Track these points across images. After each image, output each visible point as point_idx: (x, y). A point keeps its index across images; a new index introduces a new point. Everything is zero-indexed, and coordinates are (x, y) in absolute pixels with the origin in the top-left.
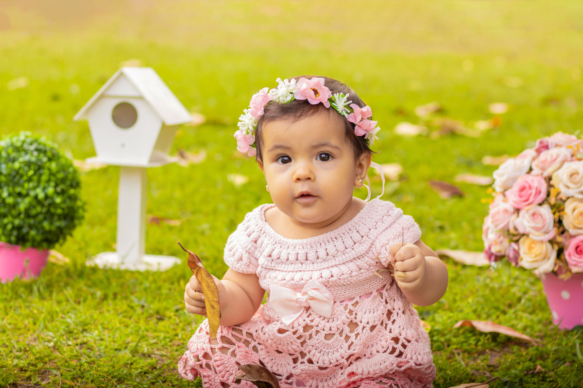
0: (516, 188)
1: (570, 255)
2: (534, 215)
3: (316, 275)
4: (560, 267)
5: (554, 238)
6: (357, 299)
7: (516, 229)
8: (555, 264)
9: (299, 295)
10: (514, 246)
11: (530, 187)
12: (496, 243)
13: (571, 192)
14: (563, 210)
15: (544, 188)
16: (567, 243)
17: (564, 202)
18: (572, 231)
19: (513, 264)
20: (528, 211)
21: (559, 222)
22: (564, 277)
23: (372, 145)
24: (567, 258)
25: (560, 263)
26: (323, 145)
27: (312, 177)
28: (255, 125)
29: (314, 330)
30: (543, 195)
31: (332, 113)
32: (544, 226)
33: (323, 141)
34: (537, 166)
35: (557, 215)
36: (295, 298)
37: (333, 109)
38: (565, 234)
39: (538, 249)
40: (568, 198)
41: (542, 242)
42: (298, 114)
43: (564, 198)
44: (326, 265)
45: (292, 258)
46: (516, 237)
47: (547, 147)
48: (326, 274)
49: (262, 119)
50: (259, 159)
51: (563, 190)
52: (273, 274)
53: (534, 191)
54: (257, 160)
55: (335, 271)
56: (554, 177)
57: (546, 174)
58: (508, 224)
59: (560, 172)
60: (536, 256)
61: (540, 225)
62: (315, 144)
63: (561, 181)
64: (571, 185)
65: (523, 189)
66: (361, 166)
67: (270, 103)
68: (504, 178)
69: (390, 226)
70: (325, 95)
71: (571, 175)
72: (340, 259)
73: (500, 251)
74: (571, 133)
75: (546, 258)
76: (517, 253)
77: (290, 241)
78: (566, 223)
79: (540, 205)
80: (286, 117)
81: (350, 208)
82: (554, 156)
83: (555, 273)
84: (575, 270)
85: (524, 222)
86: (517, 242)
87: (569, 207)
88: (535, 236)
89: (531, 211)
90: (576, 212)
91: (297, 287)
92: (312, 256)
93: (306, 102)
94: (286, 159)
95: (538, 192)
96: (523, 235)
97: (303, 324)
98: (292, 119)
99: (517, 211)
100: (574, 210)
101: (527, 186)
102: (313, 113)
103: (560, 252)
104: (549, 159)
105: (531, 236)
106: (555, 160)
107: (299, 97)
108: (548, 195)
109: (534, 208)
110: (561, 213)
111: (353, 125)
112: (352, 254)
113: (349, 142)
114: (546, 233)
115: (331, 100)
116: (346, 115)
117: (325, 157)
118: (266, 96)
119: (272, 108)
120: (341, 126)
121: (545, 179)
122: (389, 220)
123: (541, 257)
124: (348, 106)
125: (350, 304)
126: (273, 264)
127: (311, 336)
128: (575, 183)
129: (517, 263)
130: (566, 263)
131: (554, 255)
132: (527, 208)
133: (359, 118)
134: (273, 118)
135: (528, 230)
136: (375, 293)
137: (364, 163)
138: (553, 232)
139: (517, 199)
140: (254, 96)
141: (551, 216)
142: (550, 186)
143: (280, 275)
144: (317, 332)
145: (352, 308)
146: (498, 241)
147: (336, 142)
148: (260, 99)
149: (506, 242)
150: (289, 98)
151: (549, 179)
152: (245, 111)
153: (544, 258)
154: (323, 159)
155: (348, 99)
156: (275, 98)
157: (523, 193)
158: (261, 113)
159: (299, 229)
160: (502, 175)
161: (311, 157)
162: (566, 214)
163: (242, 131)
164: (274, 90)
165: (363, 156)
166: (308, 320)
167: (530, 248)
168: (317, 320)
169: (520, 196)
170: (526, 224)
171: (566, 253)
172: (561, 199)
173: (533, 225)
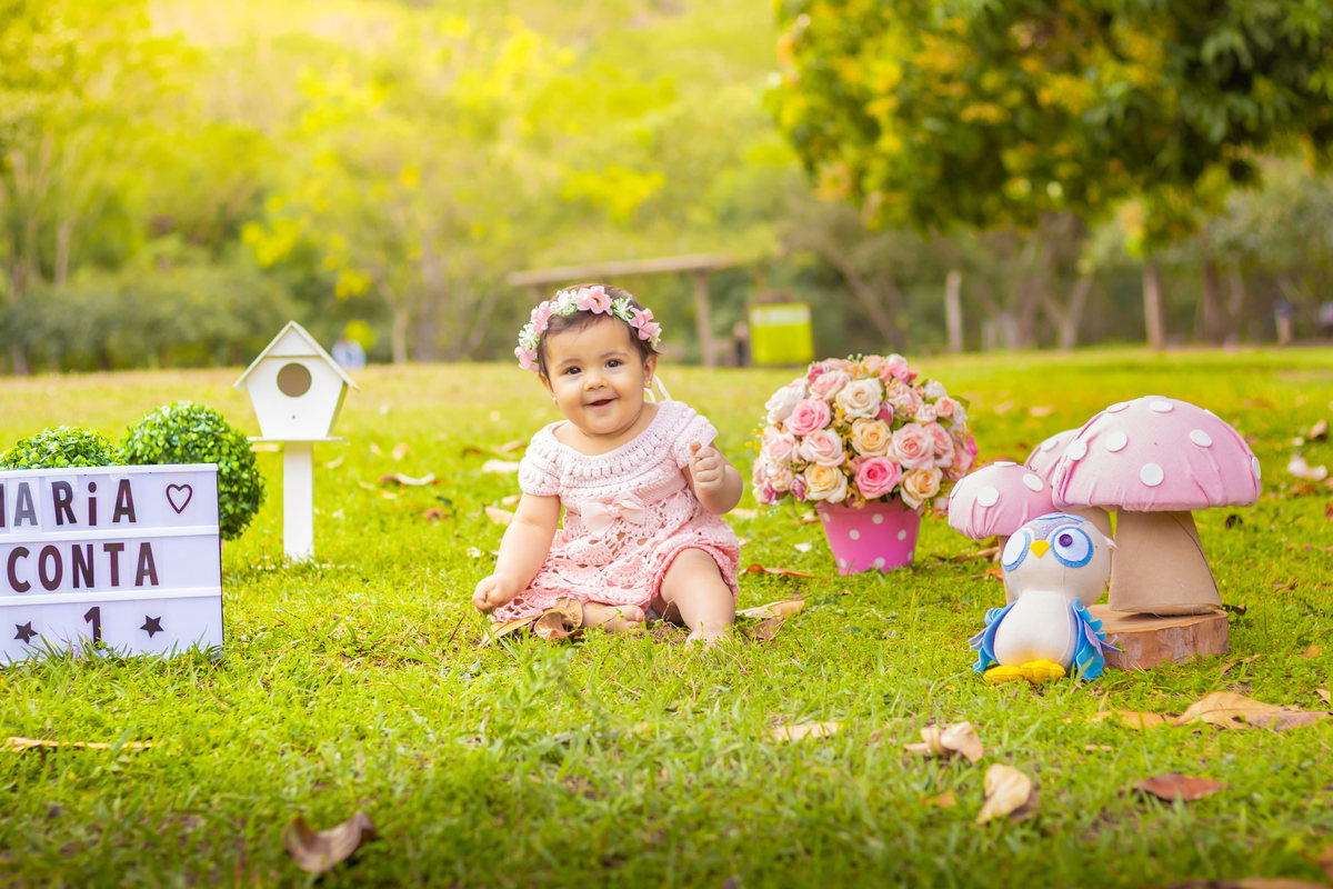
0: (796, 414)
1: (862, 480)
2: (820, 439)
3: (625, 485)
4: (853, 496)
5: (845, 462)
6: (664, 501)
7: (800, 458)
8: (847, 492)
9: (610, 507)
10: (799, 477)
11: (812, 412)
12: (778, 477)
13: (858, 413)
14: (850, 432)
15: (827, 411)
16: (857, 469)
17: (851, 424)
18: (864, 454)
19: (799, 499)
20: (812, 436)
21: (848, 446)
22: (858, 505)
23: (654, 346)
24: (859, 483)
25: (852, 491)
26: (611, 354)
27: (605, 384)
28: (538, 340)
29: (626, 537)
30: (827, 419)
31: (615, 319)
32: (833, 450)
33: (611, 351)
34: (814, 390)
35: (845, 437)
36: (606, 511)
37: (615, 315)
38: (856, 457)
39: (826, 477)
40: (855, 419)
41: (831, 468)
42: (584, 324)
43: (850, 420)
44: (633, 475)
45: (606, 471)
46: (800, 467)
47: (821, 372)
48: (634, 483)
49: (545, 335)
50: (543, 374)
51: (848, 410)
52: (578, 492)
53: (817, 416)
54: (540, 376)
55: (642, 479)
56: (837, 399)
57: (826, 397)
58: (791, 453)
59: (843, 392)
60: (826, 484)
61: (828, 449)
62: (604, 353)
63: (845, 402)
64: (857, 405)
65: (804, 414)
66: (647, 368)
67: (552, 317)
68: (779, 408)
69: (686, 426)
70: (606, 303)
71: (857, 395)
72: (645, 466)
73: (783, 487)
74: (846, 357)
75: (836, 486)
76: (803, 485)
77: (592, 458)
78: (856, 445)
79: (825, 429)
80: (571, 328)
81: (644, 412)
82: (833, 379)
83: (845, 503)
84: (868, 496)
85: (809, 449)
86: (801, 472)
87: (856, 429)
88: (824, 462)
89: (817, 436)
90: (865, 433)
91: (608, 502)
92: (617, 469)
93: (590, 312)
94: (573, 370)
95: (822, 417)
96: (809, 463)
97: (617, 532)
98: (577, 329)
99: (800, 439)
100: (862, 432)
101: (809, 410)
102: (598, 322)
103: (851, 479)
104: (828, 381)
105: (818, 463)
106: (835, 382)
107: (582, 308)
108: (833, 418)
109: (819, 433)
110: (849, 436)
111: (637, 330)
112: (655, 460)
113: (634, 348)
114: (835, 458)
115: (612, 307)
116: (629, 321)
117: (614, 363)
118: (546, 311)
119: (556, 321)
120: (625, 333)
121: (826, 402)
122: (685, 421)
123: (832, 485)
124: (629, 311)
125: (658, 506)
126: (576, 482)
127: (623, 544)
128: (861, 402)
129: (803, 497)
130: (858, 489)
131: (844, 482)
132: (811, 433)
133: (642, 322)
134: (559, 331)
135: (815, 455)
136: (680, 493)
137: (650, 364)
138: (843, 456)
139: (799, 425)
140: (534, 312)
141: (840, 439)
142: (833, 410)
143: (587, 492)
144: (630, 538)
145: (661, 510)
146: (781, 474)
147: (622, 349)
148: (541, 314)
149: (789, 475)
150: (572, 310)
151: (831, 403)
152: (525, 326)
153: (834, 487)
154: (611, 366)
155: (629, 305)
156: (557, 311)
157: (806, 418)
158: (544, 327)
159: (595, 442)
160: (777, 404)
161: (601, 366)
162: (854, 435)
163: (523, 348)
164: (555, 303)
165: (649, 358)
166: (621, 528)
167: (818, 476)
168: (629, 528)
169: (802, 422)
170: (812, 449)
171: (858, 479)
172: (847, 422)
173: (820, 449)
